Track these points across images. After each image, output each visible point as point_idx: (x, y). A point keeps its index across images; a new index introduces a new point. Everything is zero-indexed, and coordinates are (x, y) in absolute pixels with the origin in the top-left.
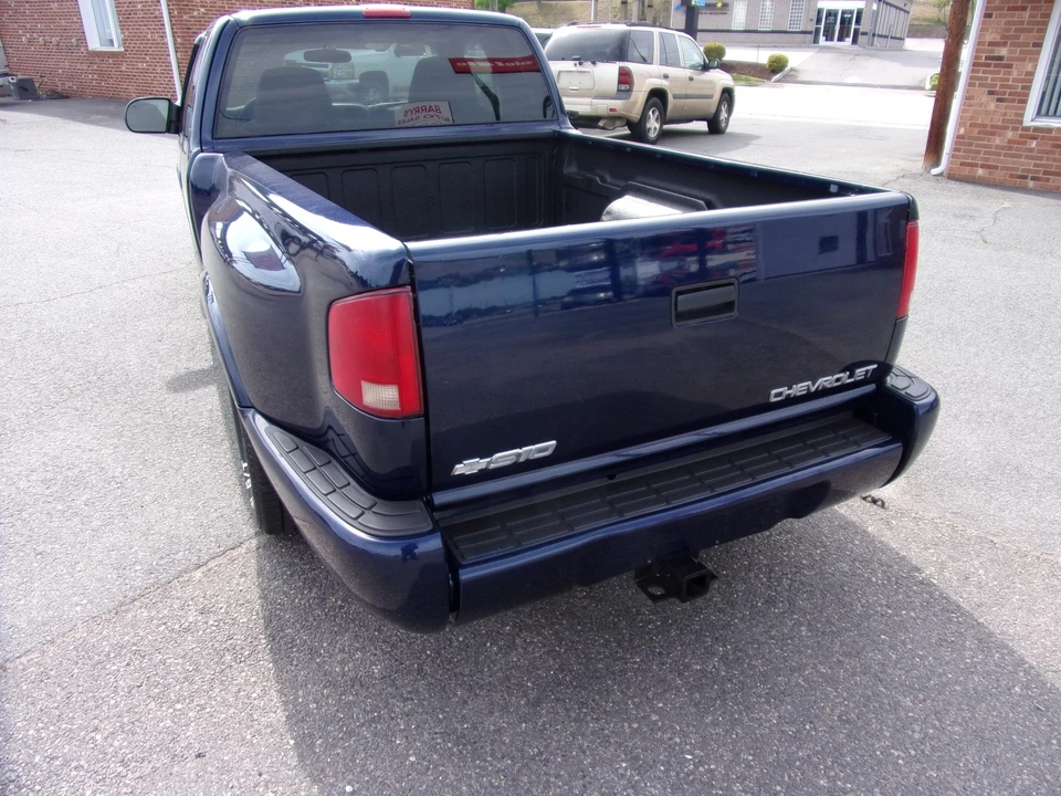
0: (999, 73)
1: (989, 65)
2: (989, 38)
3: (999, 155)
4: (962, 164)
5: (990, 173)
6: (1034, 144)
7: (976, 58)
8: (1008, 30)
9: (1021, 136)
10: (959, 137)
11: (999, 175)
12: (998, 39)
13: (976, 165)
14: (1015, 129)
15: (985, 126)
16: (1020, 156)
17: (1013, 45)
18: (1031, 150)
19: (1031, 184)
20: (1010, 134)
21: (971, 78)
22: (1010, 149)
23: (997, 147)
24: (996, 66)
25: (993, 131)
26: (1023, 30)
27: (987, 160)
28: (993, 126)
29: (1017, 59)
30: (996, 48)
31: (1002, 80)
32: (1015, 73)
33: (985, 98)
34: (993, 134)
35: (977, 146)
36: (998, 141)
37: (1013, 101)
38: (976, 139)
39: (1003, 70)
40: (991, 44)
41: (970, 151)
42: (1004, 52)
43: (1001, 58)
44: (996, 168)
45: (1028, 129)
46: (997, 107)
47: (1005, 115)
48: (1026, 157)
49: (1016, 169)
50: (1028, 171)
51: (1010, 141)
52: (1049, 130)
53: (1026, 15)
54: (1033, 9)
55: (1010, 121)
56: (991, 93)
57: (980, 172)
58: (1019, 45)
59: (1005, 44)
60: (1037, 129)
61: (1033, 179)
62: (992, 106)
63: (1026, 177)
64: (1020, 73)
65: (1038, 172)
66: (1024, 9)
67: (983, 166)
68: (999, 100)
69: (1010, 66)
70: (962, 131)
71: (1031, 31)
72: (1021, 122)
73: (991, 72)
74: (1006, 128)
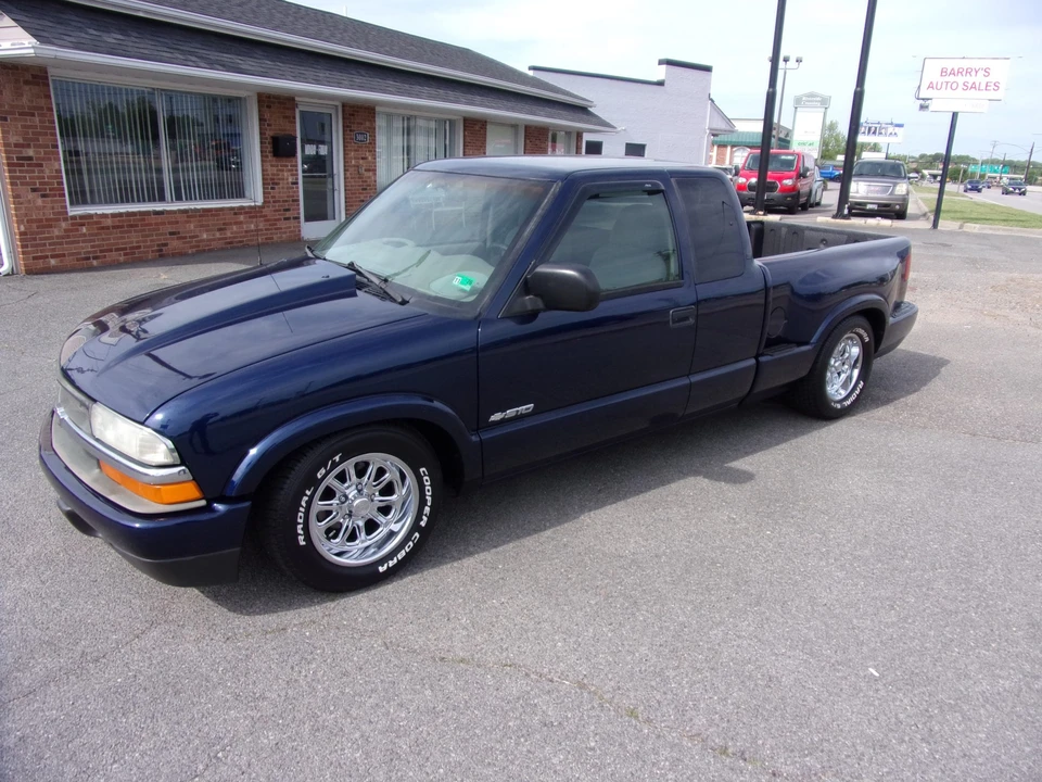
0: (33, 172)
1: (23, 165)
2: (13, 139)
3: (61, 244)
4: (34, 258)
5: (61, 261)
6: (84, 230)
7: (8, 158)
8: (27, 133)
9: (73, 225)
10: (21, 234)
11: (68, 261)
12: (21, 141)
13: (47, 257)
14: (66, 219)
15: (41, 220)
16: (78, 242)
17: (35, 146)
18: (84, 235)
19: (95, 263)
20: (64, 225)
21: (11, 178)
22: (68, 237)
23: (58, 237)
24: (29, 165)
25: (48, 224)
26: (40, 134)
27: (54, 250)
28: (47, 220)
29: (43, 159)
30: (24, 150)
31: (38, 178)
32: (47, 173)
33: (31, 196)
34: (51, 226)
35: (41, 239)
36: (56, 232)
37: (55, 195)
38: (38, 233)
39: (36, 169)
40: (16, 145)
41: (36, 246)
42: (31, 152)
43: (30, 158)
44: (64, 255)
45: (74, 218)
46: (44, 202)
47: (53, 208)
48: (84, 242)
49: (79, 253)
50: (89, 252)
51: (66, 231)
52: (90, 216)
53: (37, 119)
54: (39, 115)
55: (59, 213)
56: (34, 190)
57: (53, 262)
58: (40, 146)
59: (29, 146)
60: (82, 217)
61: (95, 258)
62: (40, 202)
63: (88, 258)
64: (51, 171)
65: (95, 252)
66: (33, 115)
67: (53, 257)
68: (43, 196)
69: (41, 165)
70: (22, 228)
71: (46, 134)
72: (67, 213)
73: (27, 172)
74: (58, 220)
